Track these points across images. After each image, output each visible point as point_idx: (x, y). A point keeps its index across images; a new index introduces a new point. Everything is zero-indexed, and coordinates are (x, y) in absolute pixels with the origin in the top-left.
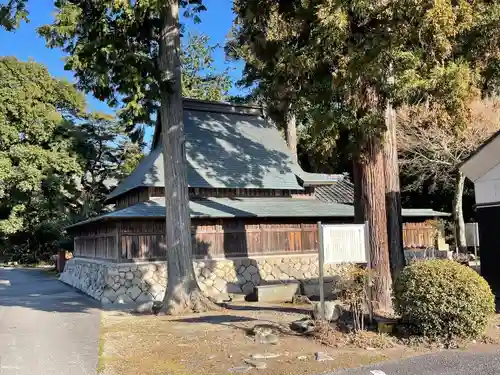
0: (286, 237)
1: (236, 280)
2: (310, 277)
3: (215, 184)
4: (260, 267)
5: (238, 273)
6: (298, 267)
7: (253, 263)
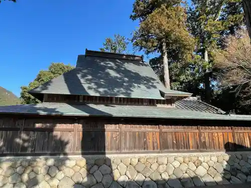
0: (145, 137)
1: (86, 180)
2: (167, 178)
3: (92, 93)
4: (114, 167)
5: (90, 173)
6: (154, 167)
7: (108, 162)
